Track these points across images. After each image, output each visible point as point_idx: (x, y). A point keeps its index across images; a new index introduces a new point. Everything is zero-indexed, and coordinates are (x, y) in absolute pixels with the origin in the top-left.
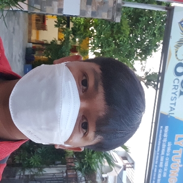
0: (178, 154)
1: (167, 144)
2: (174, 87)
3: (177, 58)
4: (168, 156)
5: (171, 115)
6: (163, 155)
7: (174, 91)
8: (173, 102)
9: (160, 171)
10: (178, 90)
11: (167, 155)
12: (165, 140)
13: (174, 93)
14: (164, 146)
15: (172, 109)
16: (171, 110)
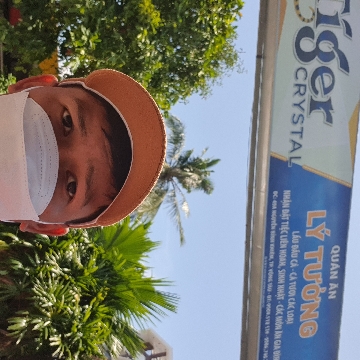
0: (315, 261)
1: (290, 238)
2: (296, 89)
3: (300, 15)
4: (296, 269)
5: (293, 161)
6: (282, 268)
7: (298, 99)
8: (297, 128)
9: (279, 310)
10: (307, 97)
11: (293, 265)
12: (285, 228)
13: (298, 105)
14: (284, 242)
15: (297, 146)
16: (295, 149)
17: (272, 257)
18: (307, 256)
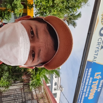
6: (86, 85)
9: (84, 94)
11: (89, 85)
17: (84, 83)
18: (93, 82)
